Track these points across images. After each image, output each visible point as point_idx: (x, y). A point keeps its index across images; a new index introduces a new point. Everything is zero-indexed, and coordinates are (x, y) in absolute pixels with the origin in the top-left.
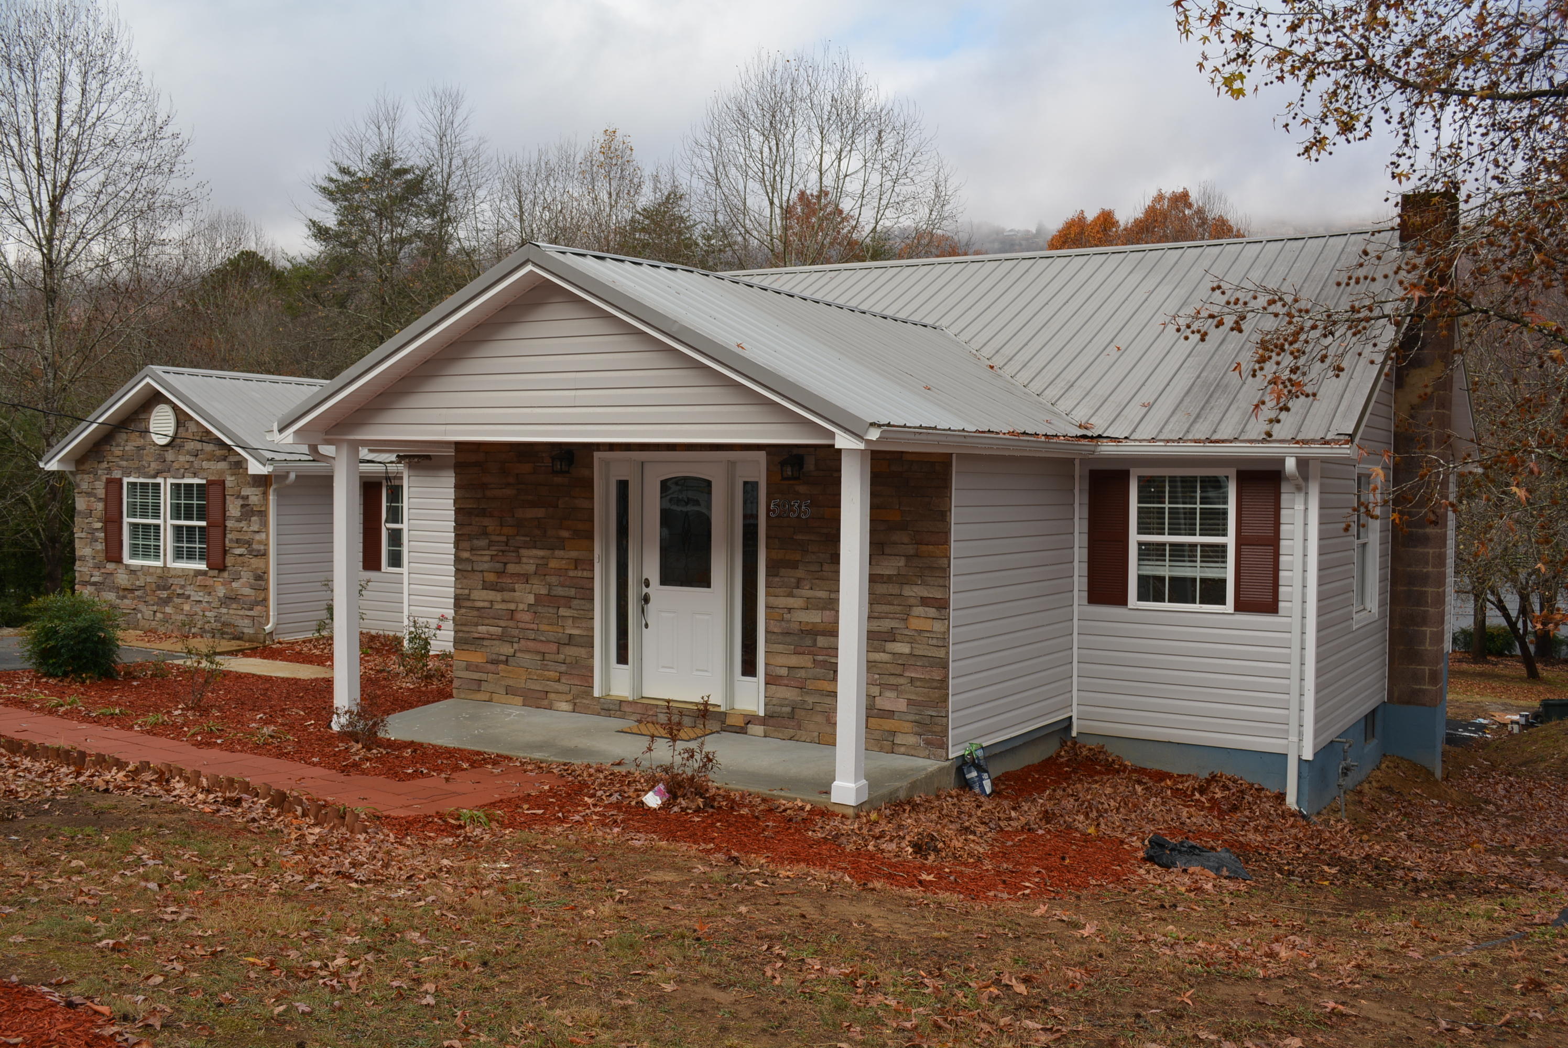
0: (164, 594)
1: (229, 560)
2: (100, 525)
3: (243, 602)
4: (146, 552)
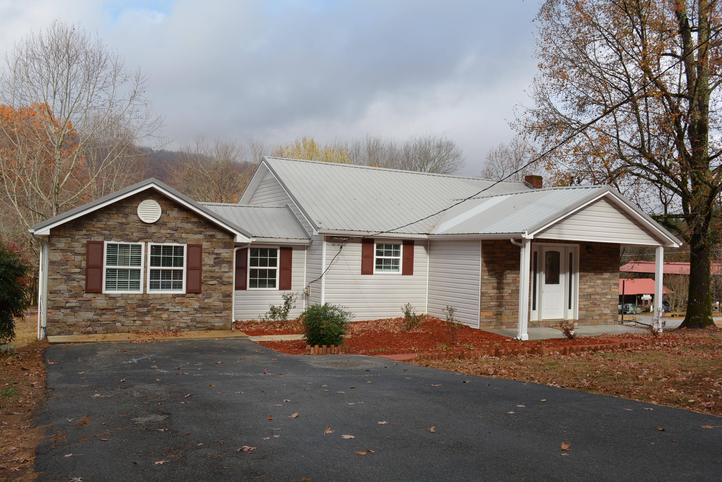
0: (145, 310)
1: (203, 288)
2: (78, 270)
3: (214, 309)
4: (123, 286)
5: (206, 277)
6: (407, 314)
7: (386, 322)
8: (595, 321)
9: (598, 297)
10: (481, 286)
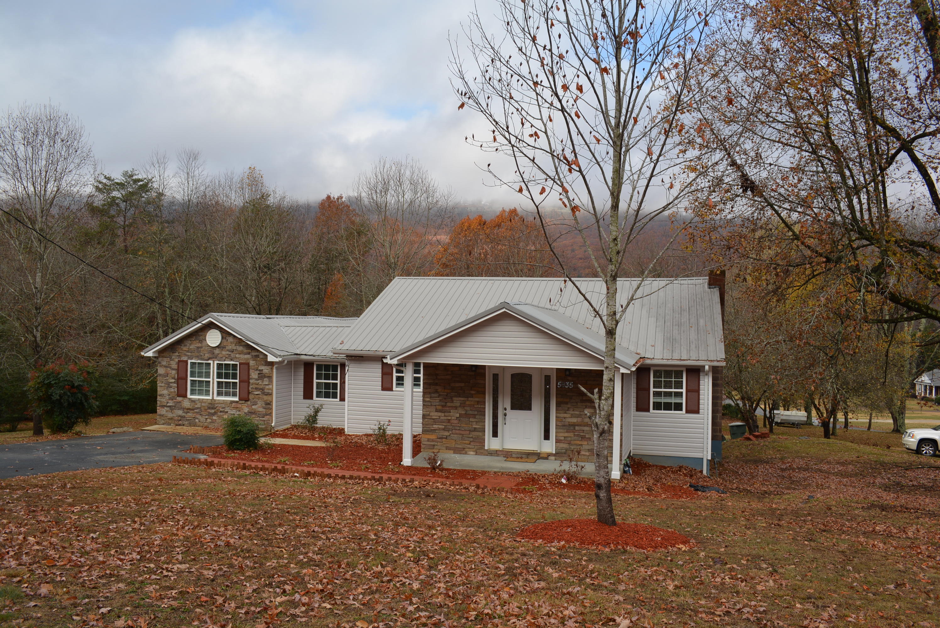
0: (213, 411)
2: (173, 381)
3: (259, 414)
4: (200, 393)
5: (252, 388)
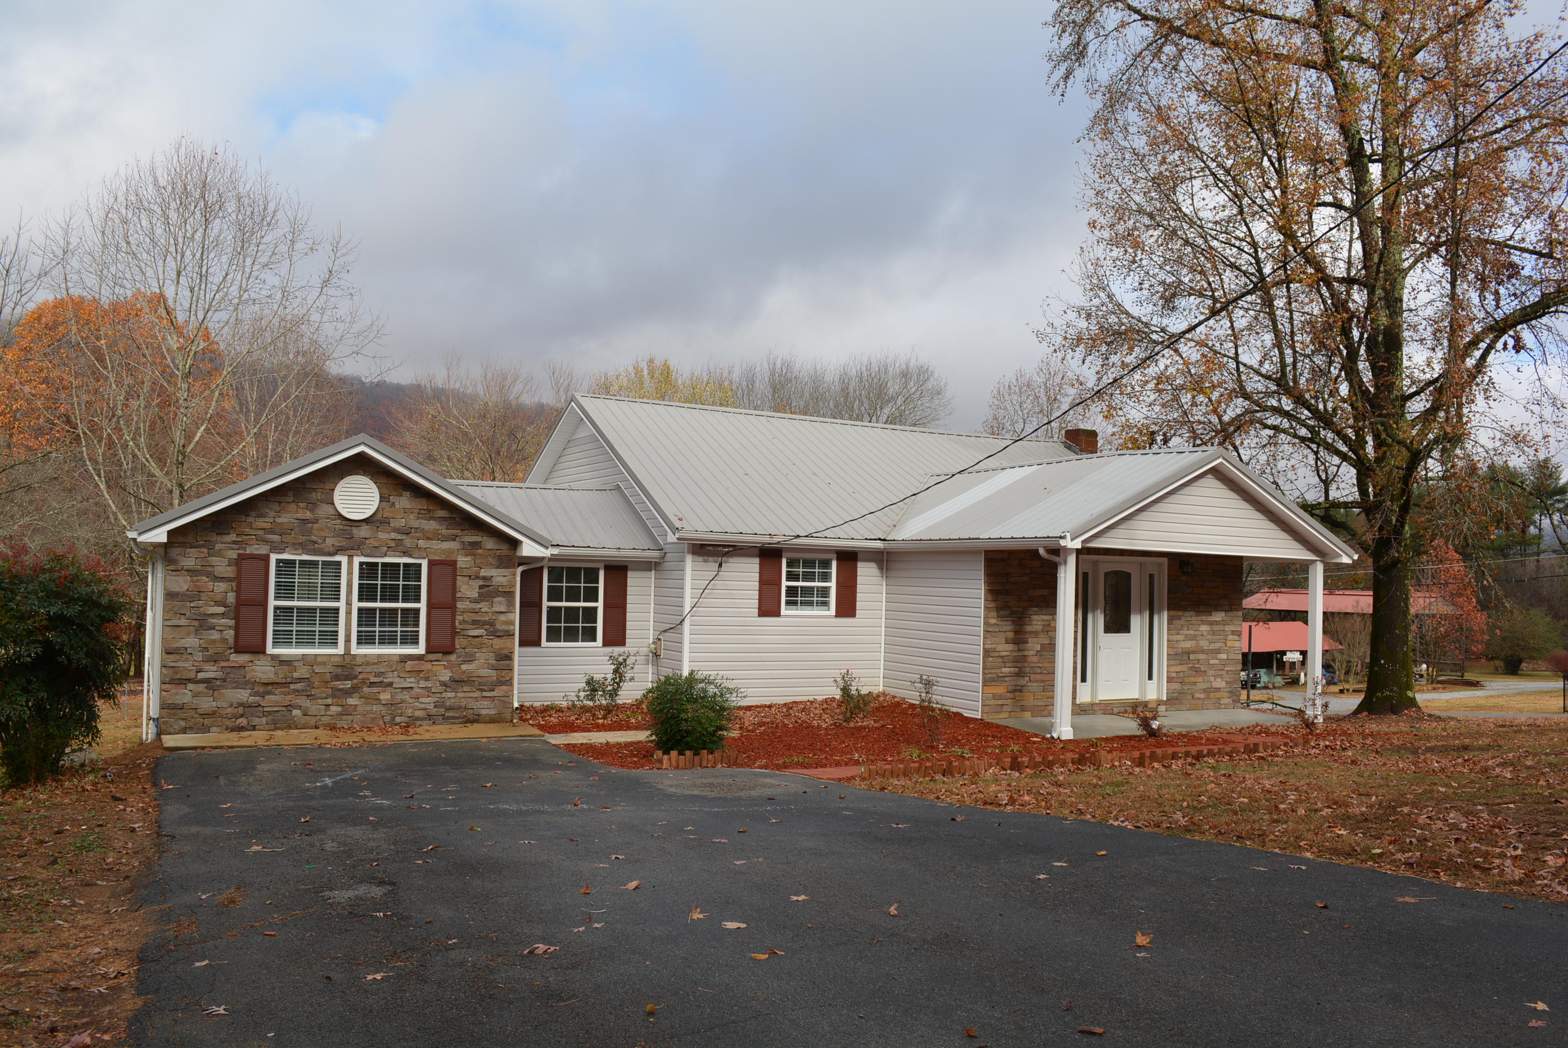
1: (459, 642)
2: (221, 610)
3: (480, 684)
4: (306, 639)
5: (463, 622)
6: (845, 690)
7: (806, 707)
8: (1198, 702)
9: (1202, 656)
10: (985, 638)
